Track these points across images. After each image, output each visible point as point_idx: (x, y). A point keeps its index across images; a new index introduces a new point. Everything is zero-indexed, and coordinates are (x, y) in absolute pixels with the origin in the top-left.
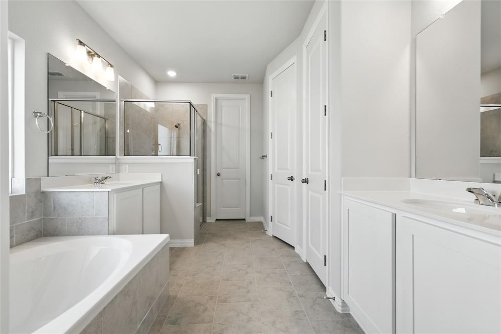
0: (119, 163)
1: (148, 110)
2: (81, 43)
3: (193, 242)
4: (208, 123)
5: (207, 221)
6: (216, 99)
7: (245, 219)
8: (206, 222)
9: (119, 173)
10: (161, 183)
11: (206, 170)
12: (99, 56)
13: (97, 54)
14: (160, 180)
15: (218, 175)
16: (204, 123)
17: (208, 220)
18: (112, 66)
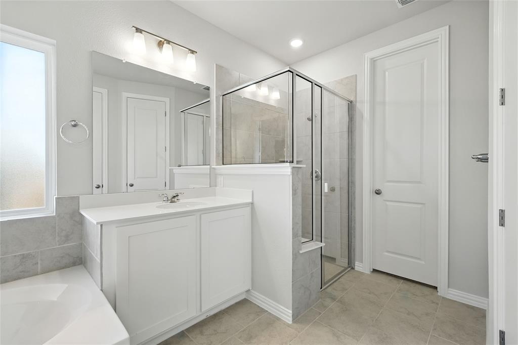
0: (216, 174)
1: (272, 103)
2: (138, 30)
3: (291, 315)
4: (358, 105)
5: (357, 268)
6: (373, 61)
7: (436, 288)
8: (353, 268)
9: (216, 186)
10: (252, 204)
11: (353, 183)
12: (169, 42)
13: (166, 40)
14: (251, 201)
15: (378, 192)
16: (351, 106)
17: (358, 266)
18: (193, 52)
